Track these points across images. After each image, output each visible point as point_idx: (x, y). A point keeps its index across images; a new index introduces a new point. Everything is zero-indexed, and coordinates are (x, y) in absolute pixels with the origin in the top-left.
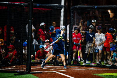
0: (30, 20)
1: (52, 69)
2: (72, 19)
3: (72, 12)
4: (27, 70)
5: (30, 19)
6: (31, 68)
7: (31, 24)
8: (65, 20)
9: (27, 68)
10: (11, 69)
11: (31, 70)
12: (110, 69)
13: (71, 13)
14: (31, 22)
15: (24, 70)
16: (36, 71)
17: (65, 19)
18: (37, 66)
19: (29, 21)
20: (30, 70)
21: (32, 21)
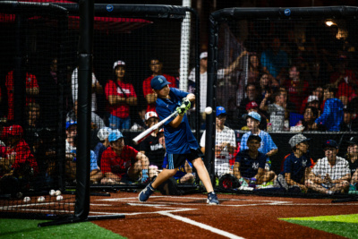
0: (83, 55)
1: (156, 206)
2: (215, 50)
3: (216, 27)
4: (77, 208)
5: (85, 53)
6: (89, 202)
7: (87, 68)
8: (194, 54)
9: (77, 203)
10: (29, 207)
11: (89, 210)
12: (333, 202)
13: (212, 31)
14: (88, 61)
15: (69, 209)
16: (107, 211)
17: (194, 50)
18: (109, 196)
19: (81, 57)
20: (87, 209)
21: (90, 57)
